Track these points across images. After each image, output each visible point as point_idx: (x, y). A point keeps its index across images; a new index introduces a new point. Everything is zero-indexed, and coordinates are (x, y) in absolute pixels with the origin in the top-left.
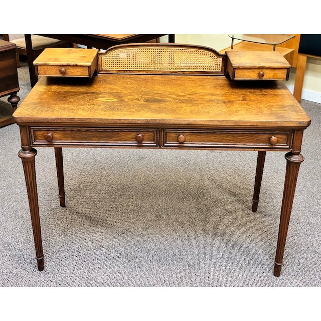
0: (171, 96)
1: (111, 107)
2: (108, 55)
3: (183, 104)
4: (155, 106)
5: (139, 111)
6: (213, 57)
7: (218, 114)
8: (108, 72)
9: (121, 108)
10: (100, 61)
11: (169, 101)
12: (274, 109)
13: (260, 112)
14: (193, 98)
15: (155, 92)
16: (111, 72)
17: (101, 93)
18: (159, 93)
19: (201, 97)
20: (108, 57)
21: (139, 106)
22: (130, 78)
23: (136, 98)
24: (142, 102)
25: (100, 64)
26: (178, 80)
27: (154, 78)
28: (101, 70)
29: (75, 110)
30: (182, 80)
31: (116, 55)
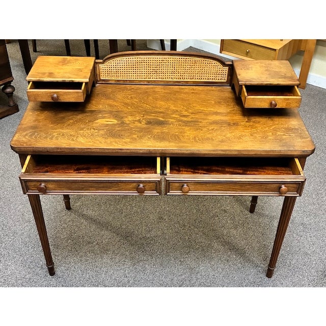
0: (174, 116)
1: (112, 133)
2: (106, 64)
3: (187, 128)
4: (157, 130)
5: (141, 138)
6: (219, 67)
7: (222, 141)
8: (106, 82)
9: (123, 133)
10: (98, 70)
11: (172, 123)
12: (279, 133)
13: (265, 138)
14: (197, 118)
15: (157, 110)
16: (110, 82)
17: (100, 112)
18: (161, 112)
19: (205, 117)
20: (106, 66)
21: (141, 130)
22: (130, 89)
23: (138, 118)
24: (143, 125)
25: (98, 73)
26: (181, 93)
27: (156, 90)
28: (99, 79)
29: (74, 136)
30: (186, 93)
31: (115, 64)
